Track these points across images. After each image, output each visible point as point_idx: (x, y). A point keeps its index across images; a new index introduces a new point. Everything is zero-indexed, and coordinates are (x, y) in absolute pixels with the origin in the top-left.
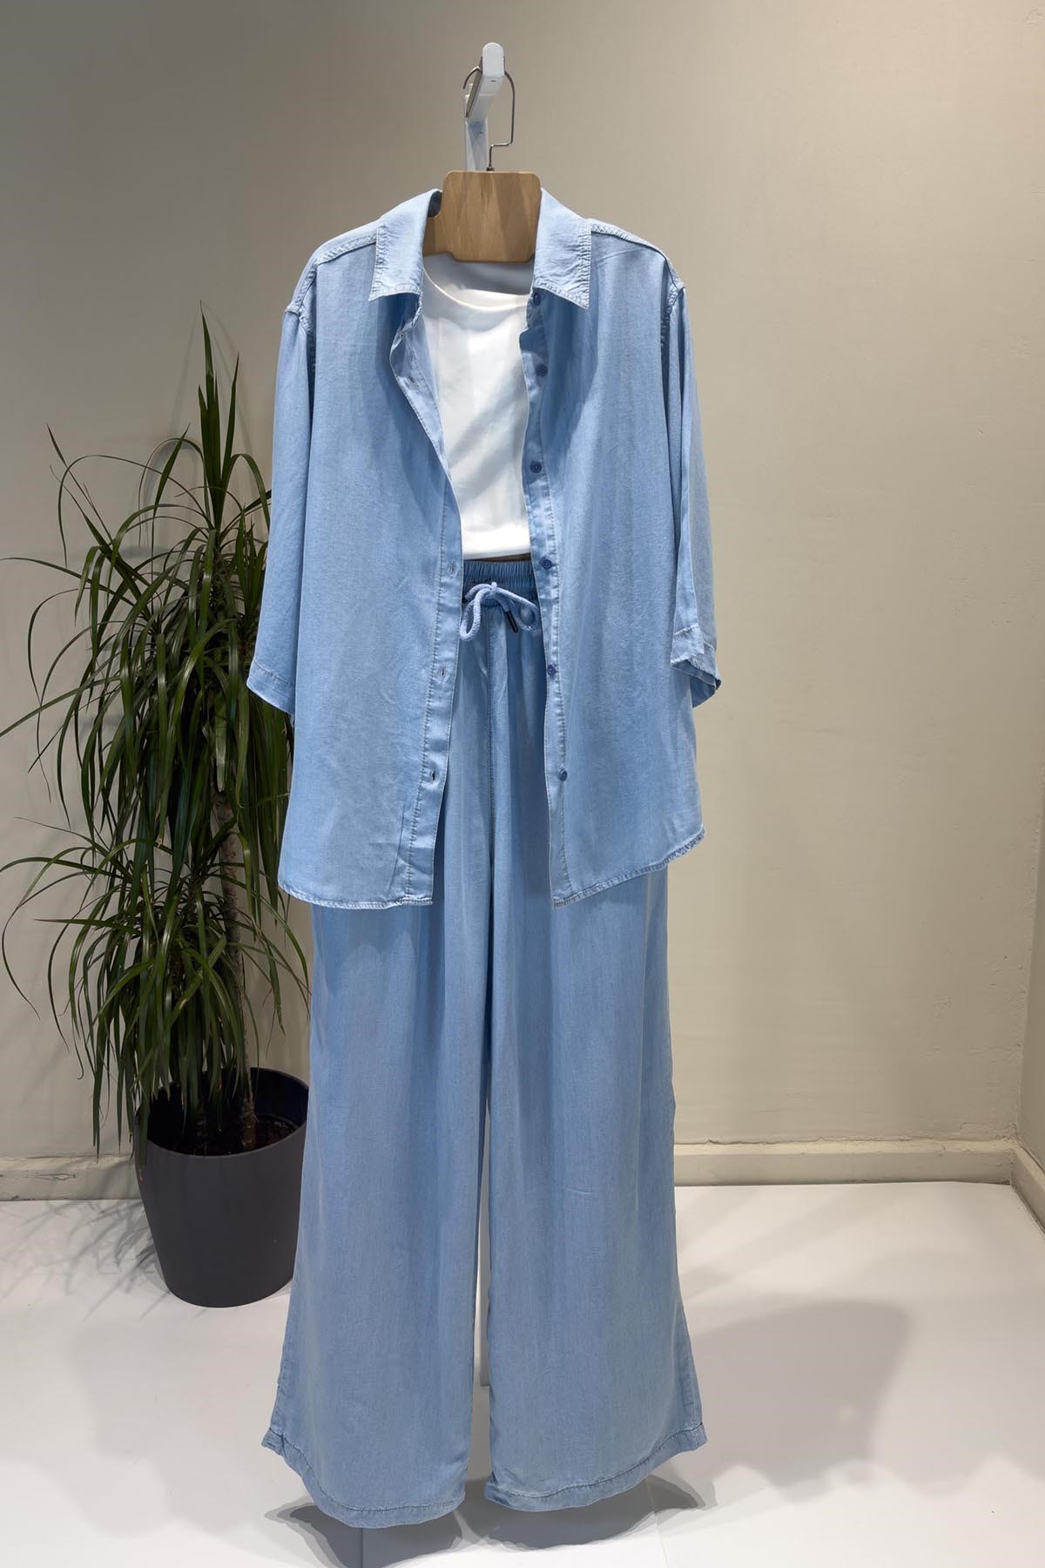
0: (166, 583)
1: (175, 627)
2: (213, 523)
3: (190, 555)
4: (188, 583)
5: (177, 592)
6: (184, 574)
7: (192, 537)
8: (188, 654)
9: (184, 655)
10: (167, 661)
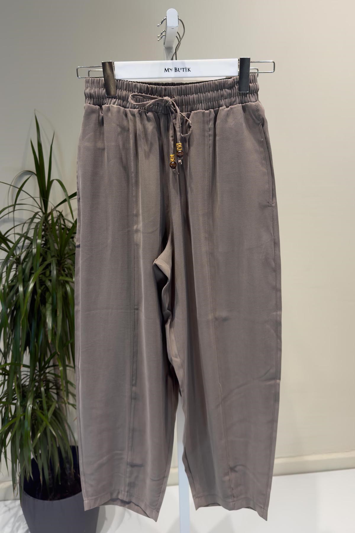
0: (23, 239)
1: (27, 260)
2: (44, 211)
3: (33, 226)
4: (32, 238)
5: (27, 242)
6: (31, 234)
7: (34, 217)
8: (33, 273)
9: (31, 274)
10: (23, 277)
